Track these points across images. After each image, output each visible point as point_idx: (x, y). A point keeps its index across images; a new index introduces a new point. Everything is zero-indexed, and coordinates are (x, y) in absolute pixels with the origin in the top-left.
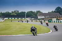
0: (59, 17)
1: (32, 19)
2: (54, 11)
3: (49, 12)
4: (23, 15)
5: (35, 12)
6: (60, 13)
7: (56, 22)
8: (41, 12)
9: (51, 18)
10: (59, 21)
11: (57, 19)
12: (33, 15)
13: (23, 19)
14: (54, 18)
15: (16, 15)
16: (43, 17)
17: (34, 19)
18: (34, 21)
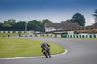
0: (77, 29)
1: (36, 32)
2: (71, 20)
3: (62, 22)
4: (23, 26)
5: (41, 21)
6: (79, 23)
7: (74, 37)
8: (49, 22)
9: (66, 31)
10: (79, 35)
11: (76, 32)
12: (37, 27)
13: (23, 32)
14: (70, 30)
15: (11, 26)
16: (54, 29)
17: (39, 32)
18: (39, 35)
